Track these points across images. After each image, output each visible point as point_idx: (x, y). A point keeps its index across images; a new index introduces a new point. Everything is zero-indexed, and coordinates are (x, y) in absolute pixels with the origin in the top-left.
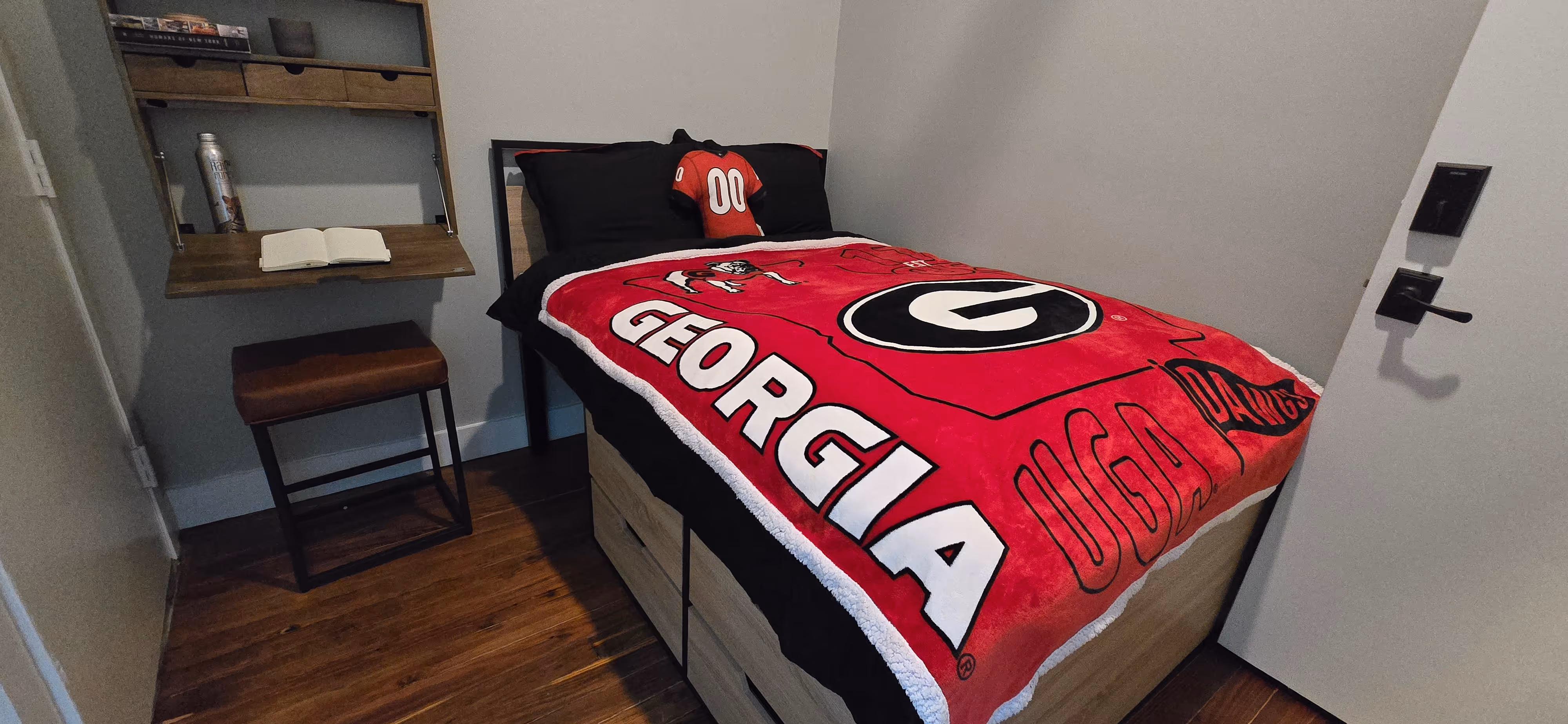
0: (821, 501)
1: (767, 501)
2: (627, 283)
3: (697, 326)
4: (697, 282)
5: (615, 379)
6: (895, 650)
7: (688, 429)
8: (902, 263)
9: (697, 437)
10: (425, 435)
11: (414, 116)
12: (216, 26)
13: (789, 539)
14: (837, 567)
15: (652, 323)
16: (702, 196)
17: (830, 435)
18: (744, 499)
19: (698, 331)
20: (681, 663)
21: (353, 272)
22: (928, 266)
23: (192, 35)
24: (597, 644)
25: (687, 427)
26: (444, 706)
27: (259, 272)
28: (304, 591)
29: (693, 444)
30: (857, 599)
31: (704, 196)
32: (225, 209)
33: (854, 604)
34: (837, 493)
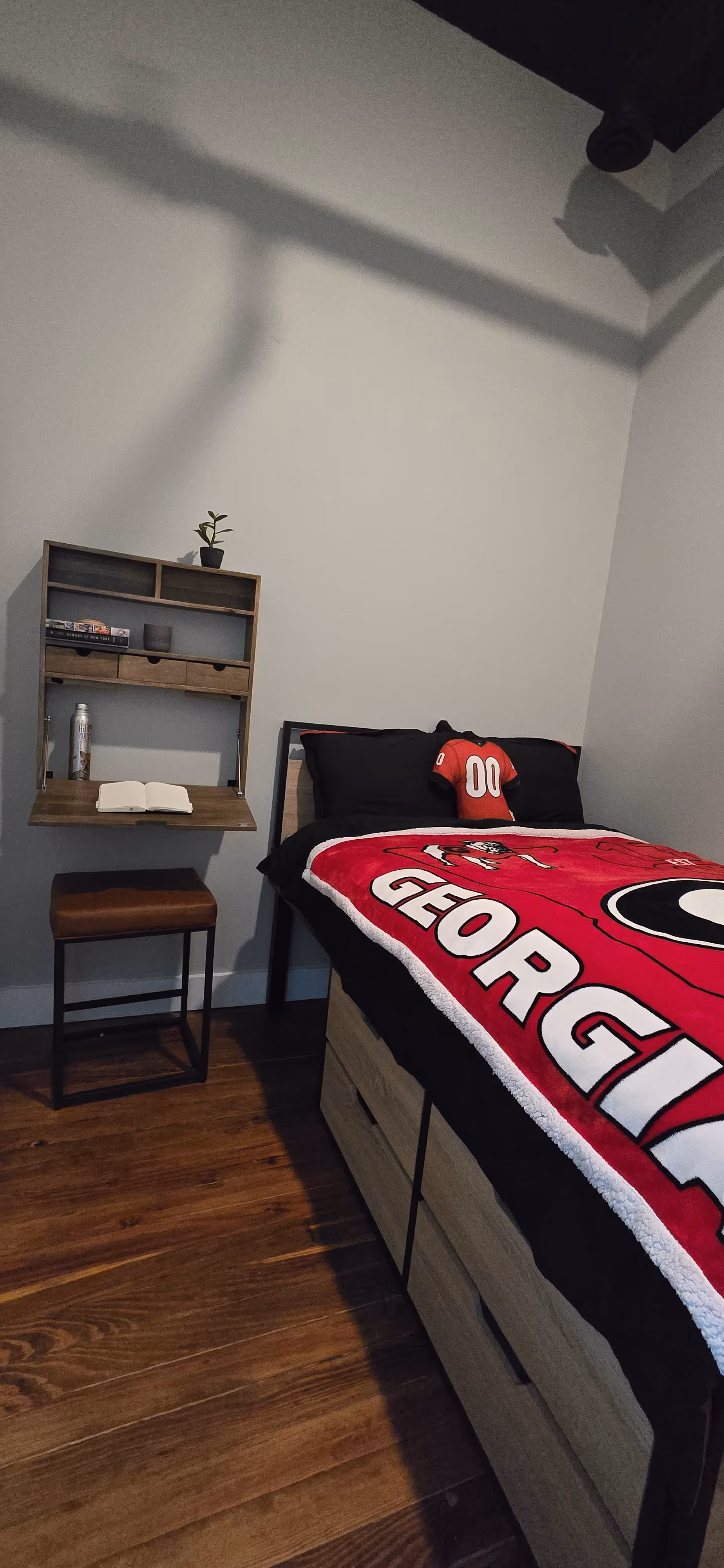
0: (591, 1087)
1: (526, 1080)
2: (388, 851)
3: (456, 895)
4: (453, 857)
5: (371, 939)
6: (686, 1276)
7: (444, 995)
8: (664, 860)
9: (453, 1003)
10: (180, 977)
11: (231, 699)
12: (110, 628)
13: (552, 1125)
14: (609, 1166)
15: (409, 889)
16: (460, 779)
17: (600, 1017)
18: (501, 1075)
19: (457, 899)
20: (401, 1270)
21: (163, 818)
22: (693, 865)
23: (93, 634)
24: (312, 1227)
25: (443, 992)
26: (159, 1259)
27: (96, 812)
28: (56, 1109)
29: (448, 1010)
30: (634, 1207)
31: (461, 779)
32: (79, 761)
33: (632, 1213)
34: (609, 1080)
